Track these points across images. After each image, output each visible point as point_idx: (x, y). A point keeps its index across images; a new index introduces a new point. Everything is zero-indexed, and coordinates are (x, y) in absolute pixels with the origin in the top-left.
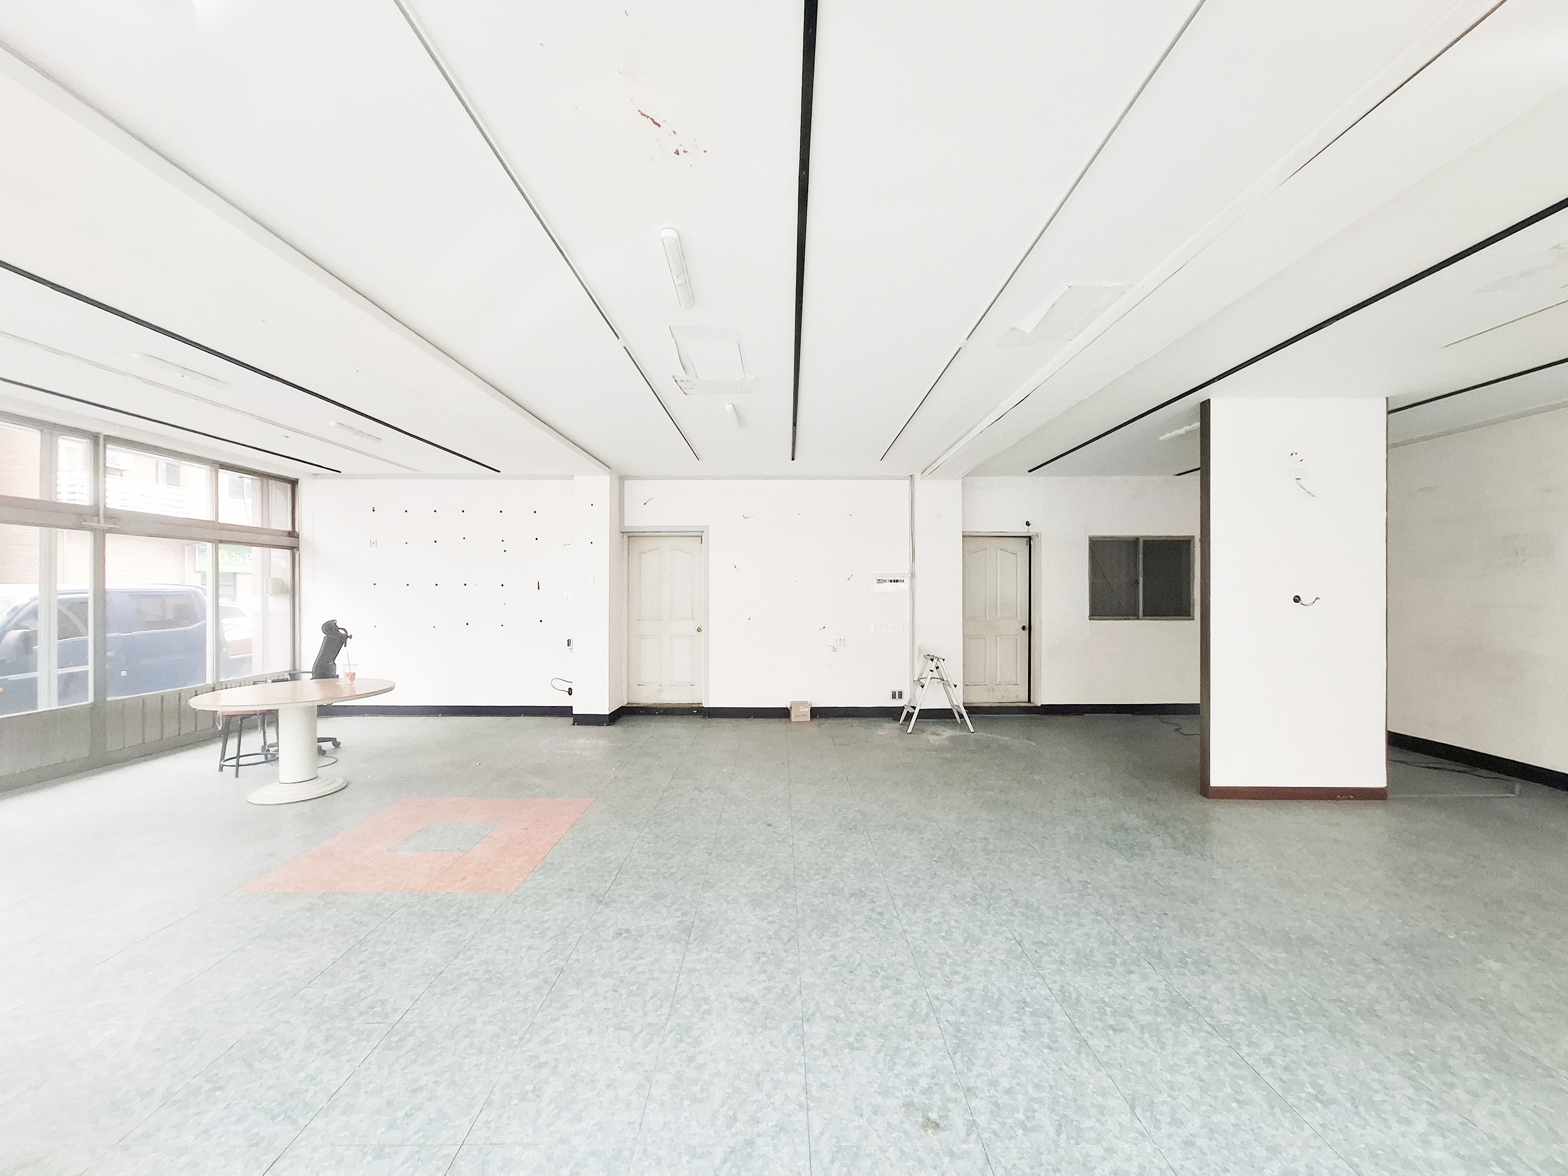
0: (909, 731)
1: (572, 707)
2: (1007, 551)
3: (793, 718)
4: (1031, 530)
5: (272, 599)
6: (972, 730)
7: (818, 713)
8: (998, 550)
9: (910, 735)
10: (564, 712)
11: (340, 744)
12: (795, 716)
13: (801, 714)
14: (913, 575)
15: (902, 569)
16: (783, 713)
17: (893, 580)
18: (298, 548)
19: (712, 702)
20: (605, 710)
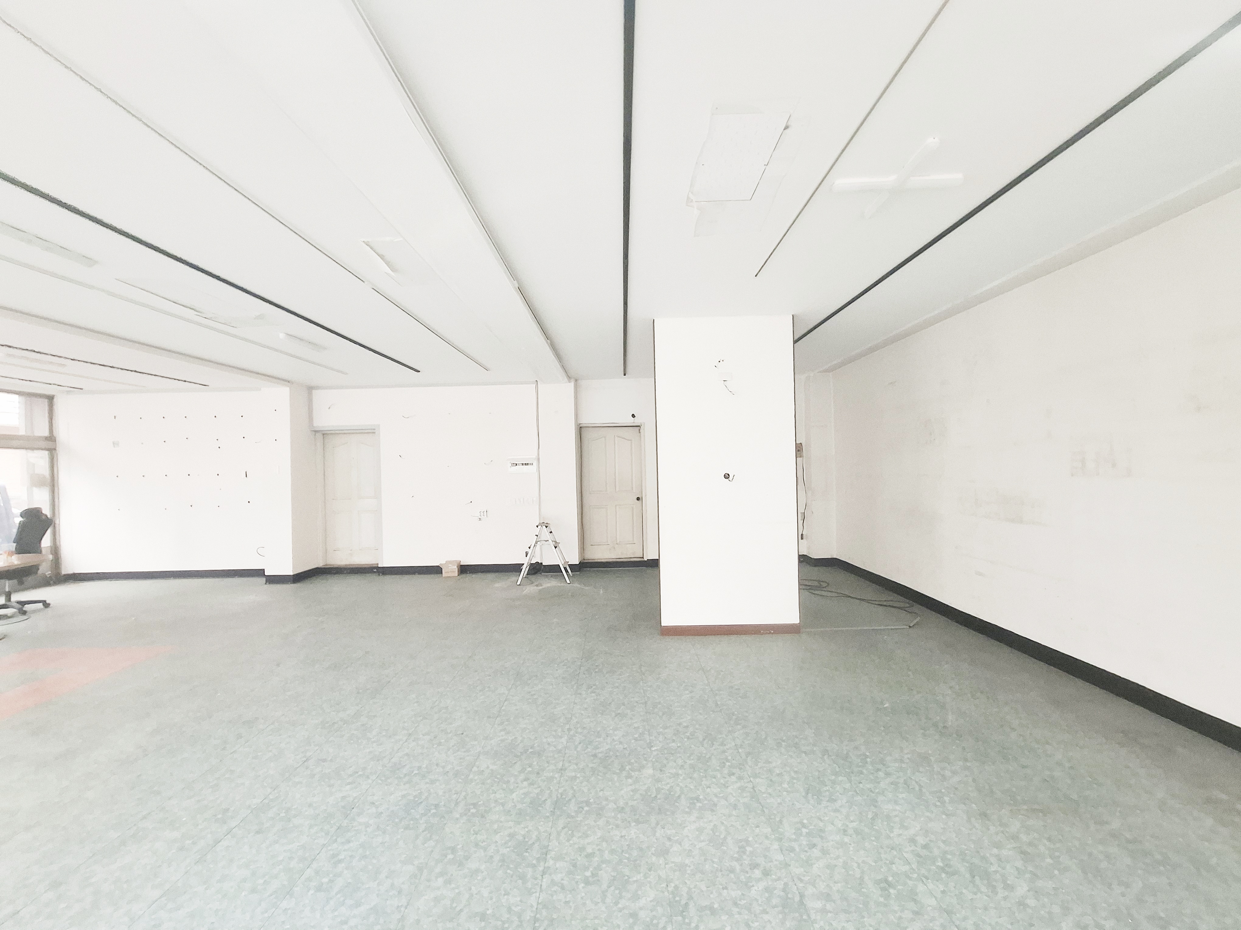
0: (518, 583)
1: (264, 569)
2: (625, 439)
3: (444, 574)
4: (636, 421)
5: (36, 490)
6: (568, 582)
7: (464, 569)
8: (616, 437)
9: (519, 586)
10: (260, 573)
11: (49, 604)
12: (446, 573)
13: (451, 571)
14: (539, 459)
15: (530, 455)
16: (436, 570)
17: (524, 463)
18: (55, 449)
19: (386, 563)
20: (289, 571)
